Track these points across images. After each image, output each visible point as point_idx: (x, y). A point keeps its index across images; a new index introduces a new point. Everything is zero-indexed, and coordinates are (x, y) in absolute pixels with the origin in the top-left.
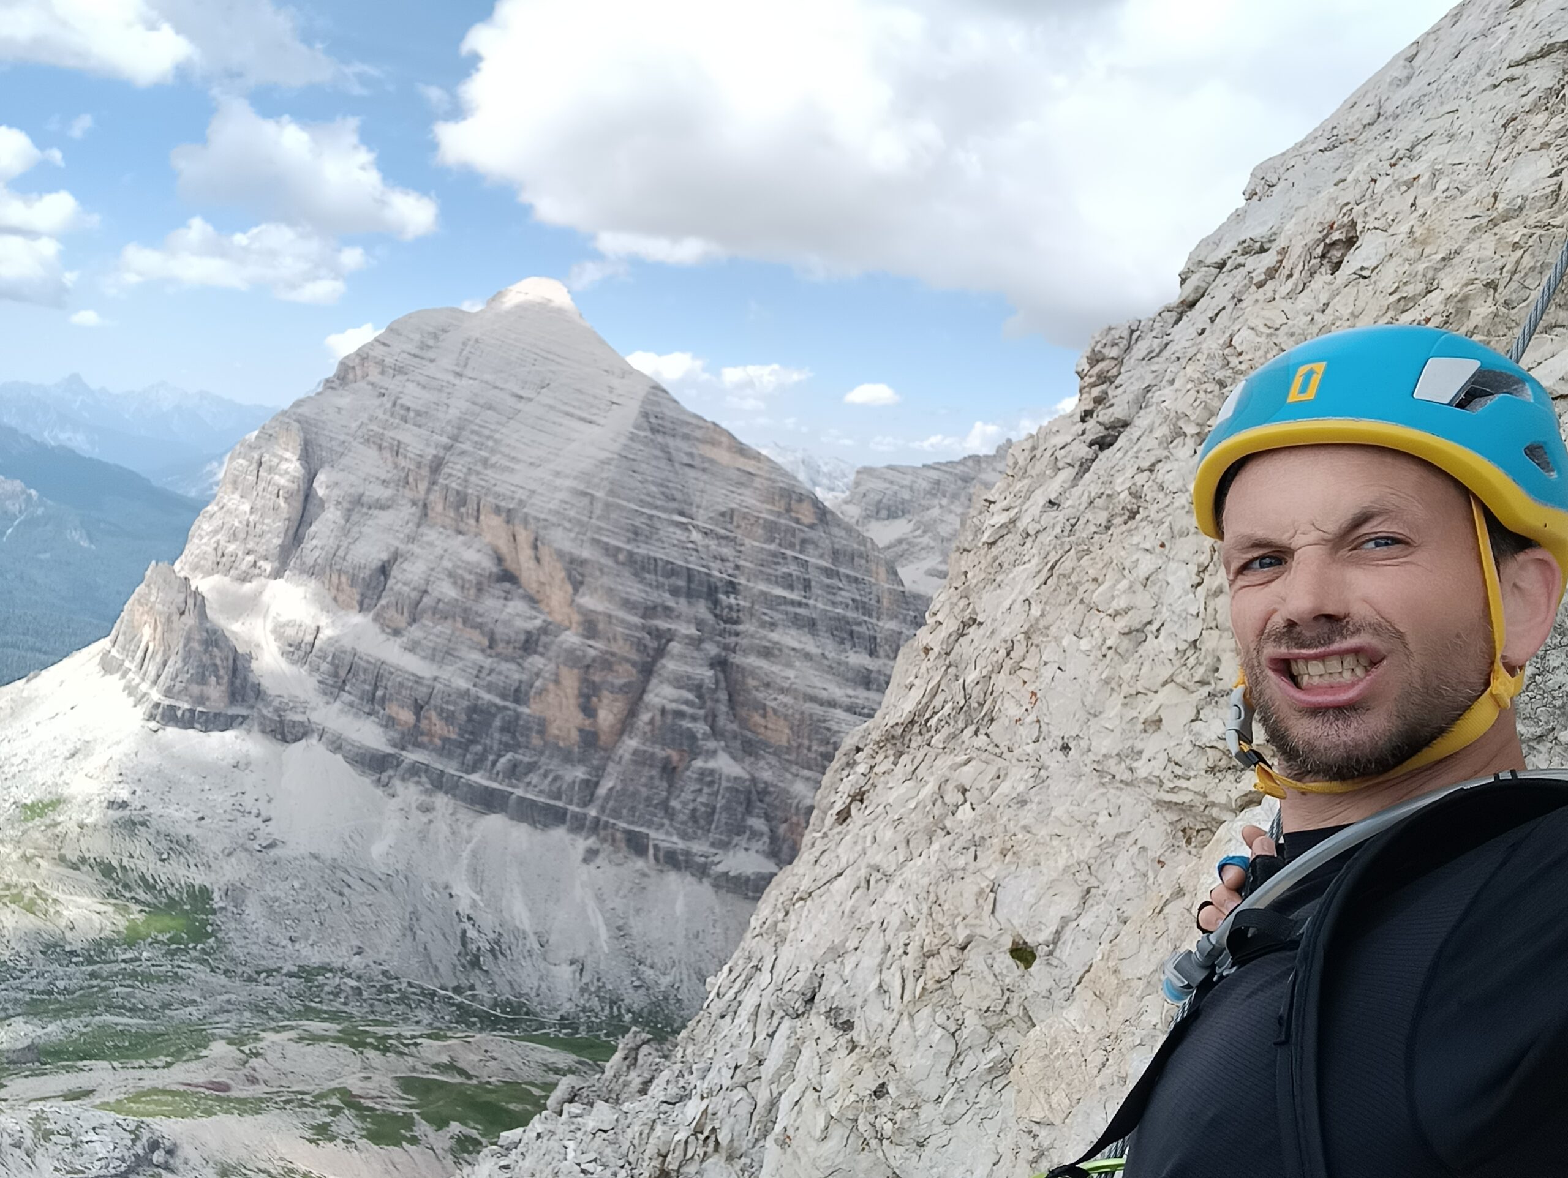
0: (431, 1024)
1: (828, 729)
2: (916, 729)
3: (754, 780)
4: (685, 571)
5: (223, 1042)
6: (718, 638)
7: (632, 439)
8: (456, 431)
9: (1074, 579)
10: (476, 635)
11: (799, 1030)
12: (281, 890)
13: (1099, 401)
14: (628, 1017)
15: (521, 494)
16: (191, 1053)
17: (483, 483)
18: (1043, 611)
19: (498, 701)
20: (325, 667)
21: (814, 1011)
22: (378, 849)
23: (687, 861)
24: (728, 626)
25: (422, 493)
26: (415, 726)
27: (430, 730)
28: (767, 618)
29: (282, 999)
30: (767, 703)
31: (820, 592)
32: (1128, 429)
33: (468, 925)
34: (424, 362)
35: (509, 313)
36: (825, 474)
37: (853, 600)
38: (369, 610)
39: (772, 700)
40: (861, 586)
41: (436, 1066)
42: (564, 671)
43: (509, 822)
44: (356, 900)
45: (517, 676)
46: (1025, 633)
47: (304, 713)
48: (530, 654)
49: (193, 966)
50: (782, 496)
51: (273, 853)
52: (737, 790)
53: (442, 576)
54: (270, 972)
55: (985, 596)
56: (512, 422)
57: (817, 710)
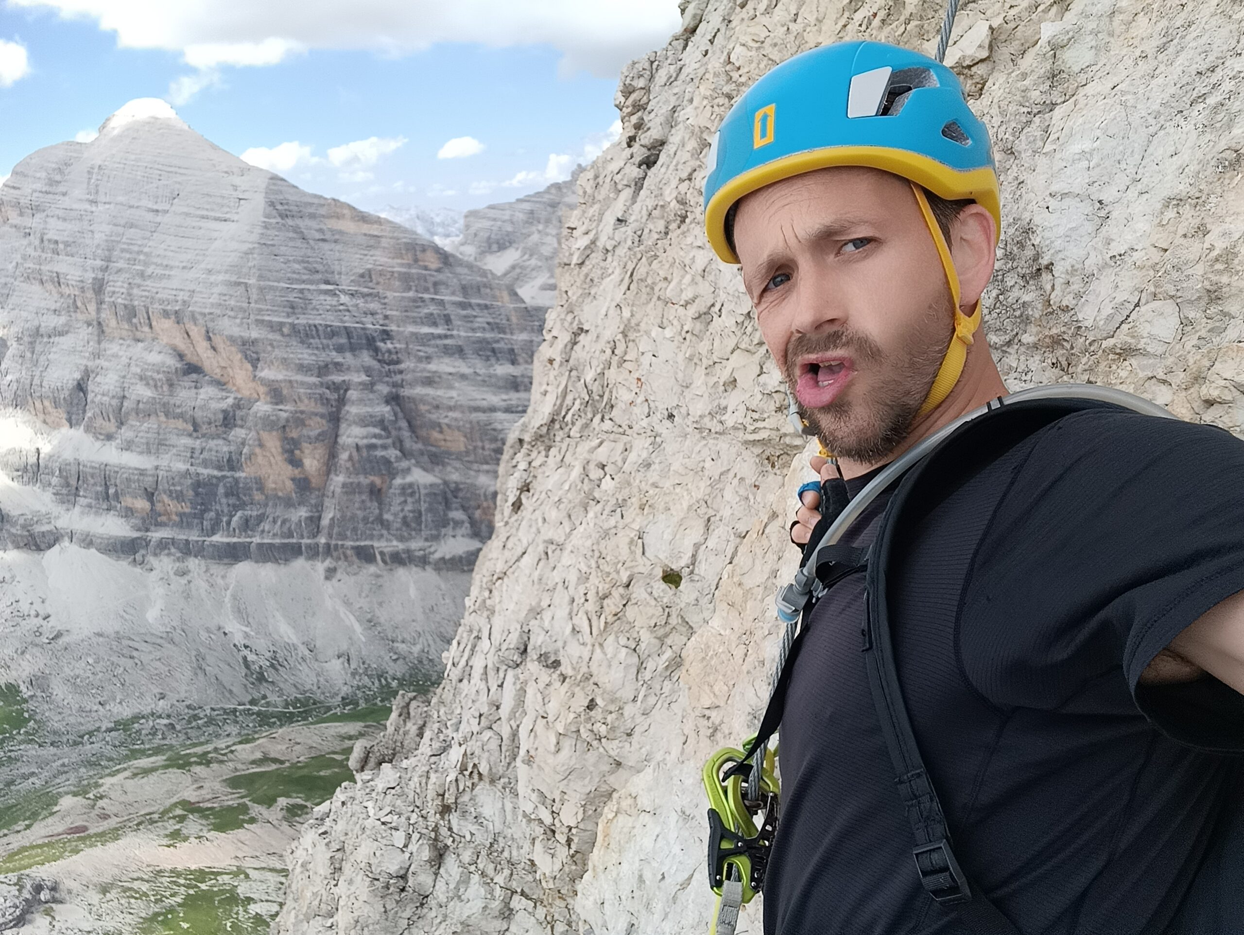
0: (239, 734)
1: (494, 430)
2: (557, 426)
3: (446, 483)
4: (343, 332)
5: (70, 796)
6: (387, 379)
7: (266, 227)
8: (107, 253)
9: (649, 281)
10: (180, 424)
11: (521, 676)
12: (80, 669)
13: (638, 126)
14: (394, 684)
15: (181, 296)
16: (45, 812)
17: (146, 293)
18: (632, 312)
19: (216, 473)
20: (55, 480)
21: (528, 659)
22: (152, 615)
23: (409, 557)
24: (391, 367)
25: (94, 314)
26: (152, 510)
27: (166, 510)
28: (422, 354)
29: (108, 751)
30: (441, 421)
31: (459, 323)
32: (665, 147)
33: (246, 652)
34: (57, 197)
35: (120, 137)
36: (438, 224)
37: (488, 323)
38: (78, 424)
39: (444, 418)
40: (491, 311)
41: (253, 762)
42: (265, 435)
43: (255, 565)
44: (146, 659)
45: (225, 449)
46: (623, 333)
47: (50, 523)
48: (231, 429)
49: (22, 747)
50: (407, 250)
51: (61, 641)
52: (435, 494)
53: (133, 381)
54: (91, 734)
55: (586, 308)
56: (155, 234)
57: (482, 417)
